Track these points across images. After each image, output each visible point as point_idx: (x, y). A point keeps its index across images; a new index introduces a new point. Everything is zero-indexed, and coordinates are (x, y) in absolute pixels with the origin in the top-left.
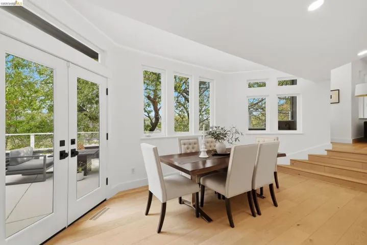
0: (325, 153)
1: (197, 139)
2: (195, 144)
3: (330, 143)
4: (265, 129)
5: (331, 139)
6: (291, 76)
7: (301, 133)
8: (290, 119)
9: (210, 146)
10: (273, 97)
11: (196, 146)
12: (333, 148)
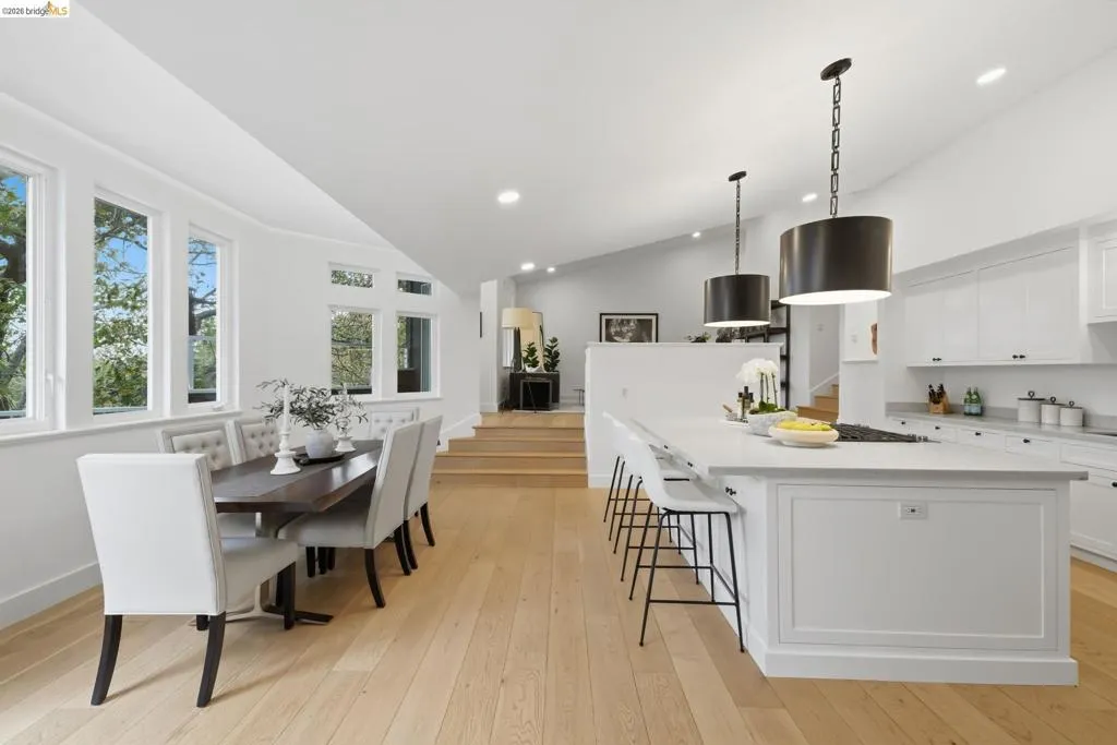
0: (471, 434)
1: (222, 428)
2: (218, 443)
3: (478, 414)
4: (369, 391)
5: (482, 407)
6: (428, 275)
7: (438, 396)
8: (406, 366)
9: (261, 446)
10: (386, 312)
11: (220, 449)
12: (483, 422)
